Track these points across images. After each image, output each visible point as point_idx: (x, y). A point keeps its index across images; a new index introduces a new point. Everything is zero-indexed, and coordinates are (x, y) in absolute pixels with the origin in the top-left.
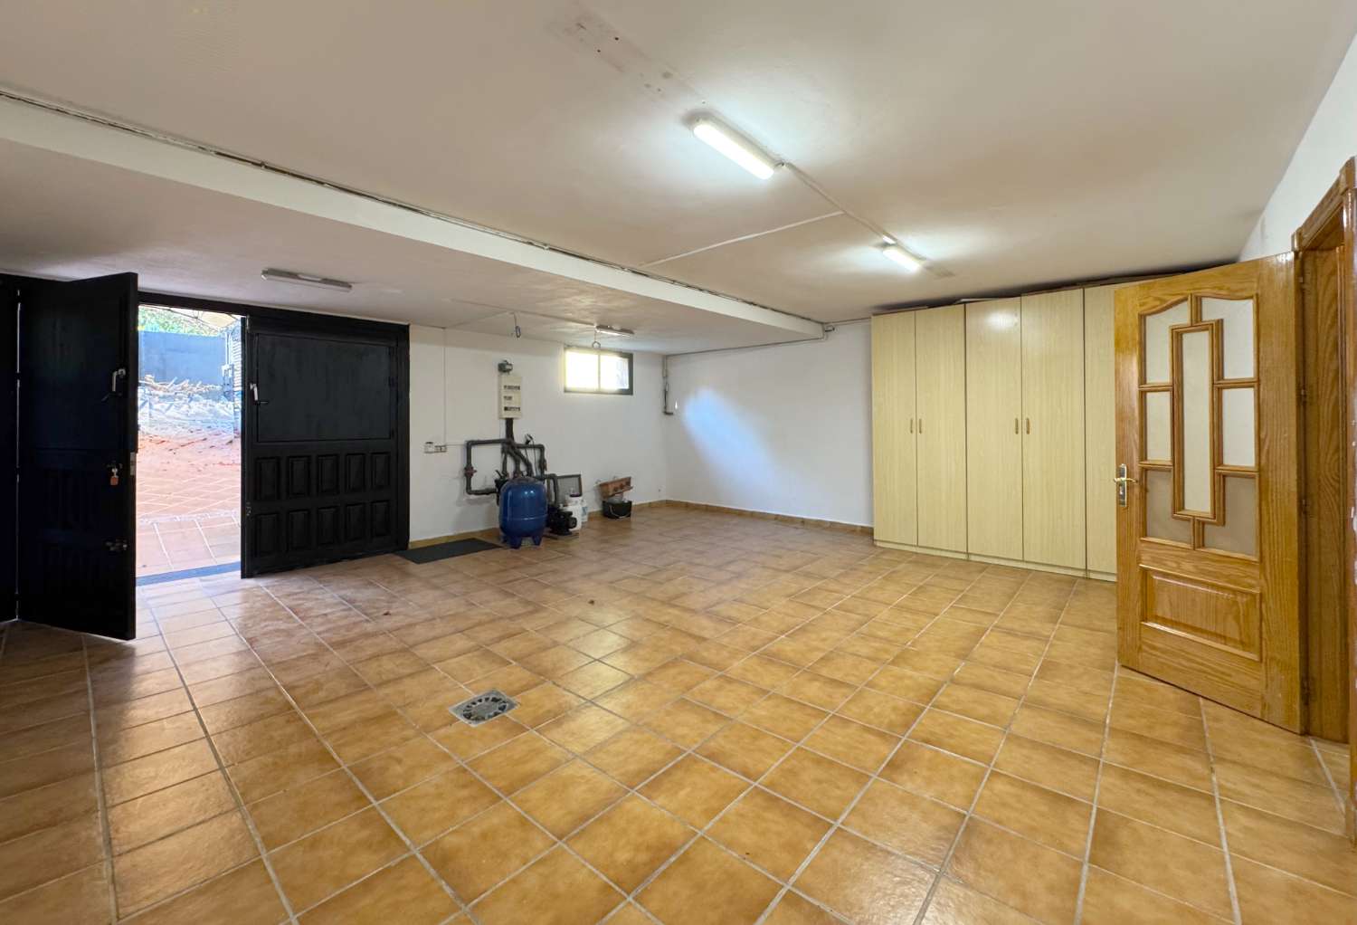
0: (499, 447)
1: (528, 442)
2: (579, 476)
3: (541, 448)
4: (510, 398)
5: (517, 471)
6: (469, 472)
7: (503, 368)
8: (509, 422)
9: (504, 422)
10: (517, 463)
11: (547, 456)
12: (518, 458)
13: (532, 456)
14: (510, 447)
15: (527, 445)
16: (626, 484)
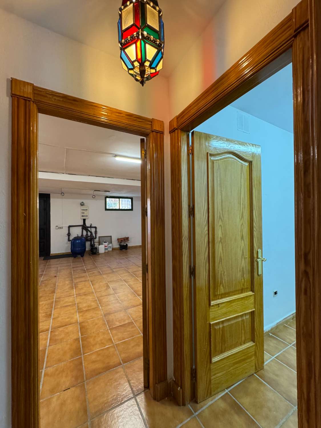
0: (81, 227)
1: (91, 226)
2: (111, 236)
3: (96, 228)
4: (84, 213)
5: (87, 234)
6: (69, 235)
7: (82, 204)
8: (84, 220)
9: (83, 220)
10: (87, 232)
11: (98, 230)
12: (87, 230)
13: (93, 230)
14: (84, 227)
15: (91, 227)
16: (127, 239)
